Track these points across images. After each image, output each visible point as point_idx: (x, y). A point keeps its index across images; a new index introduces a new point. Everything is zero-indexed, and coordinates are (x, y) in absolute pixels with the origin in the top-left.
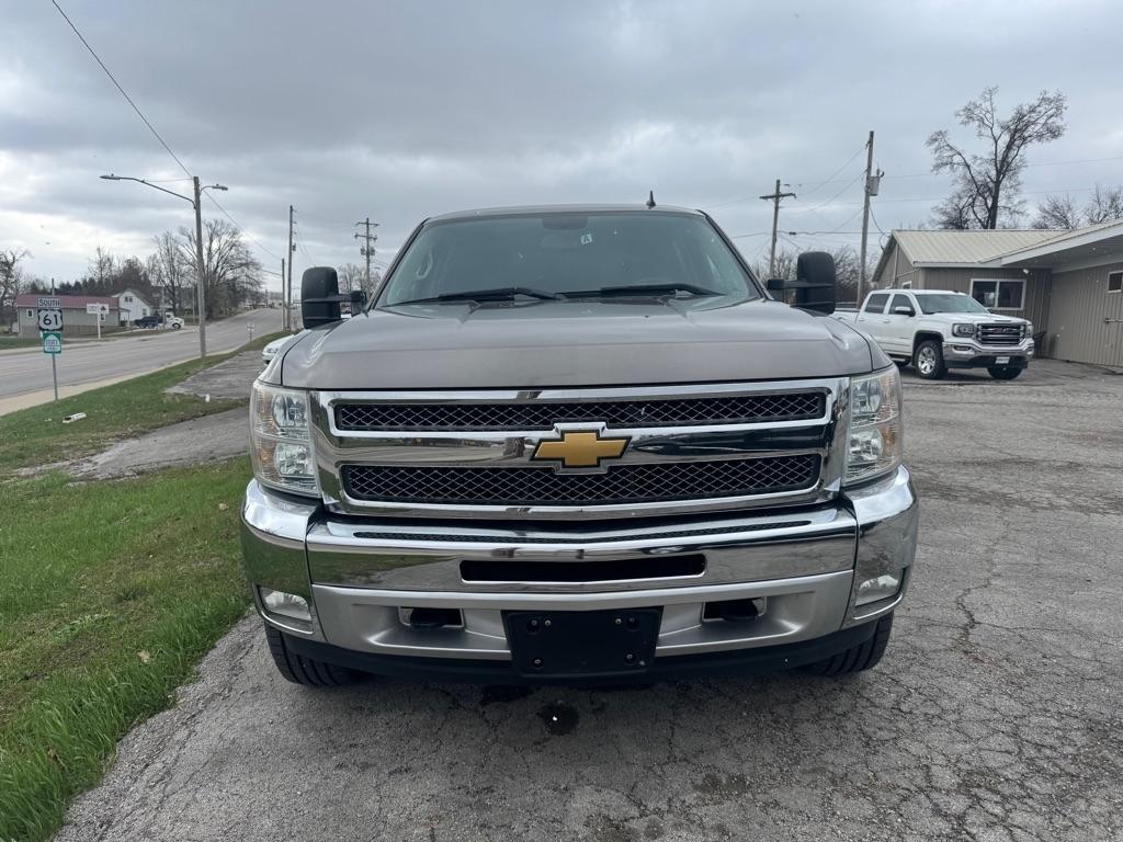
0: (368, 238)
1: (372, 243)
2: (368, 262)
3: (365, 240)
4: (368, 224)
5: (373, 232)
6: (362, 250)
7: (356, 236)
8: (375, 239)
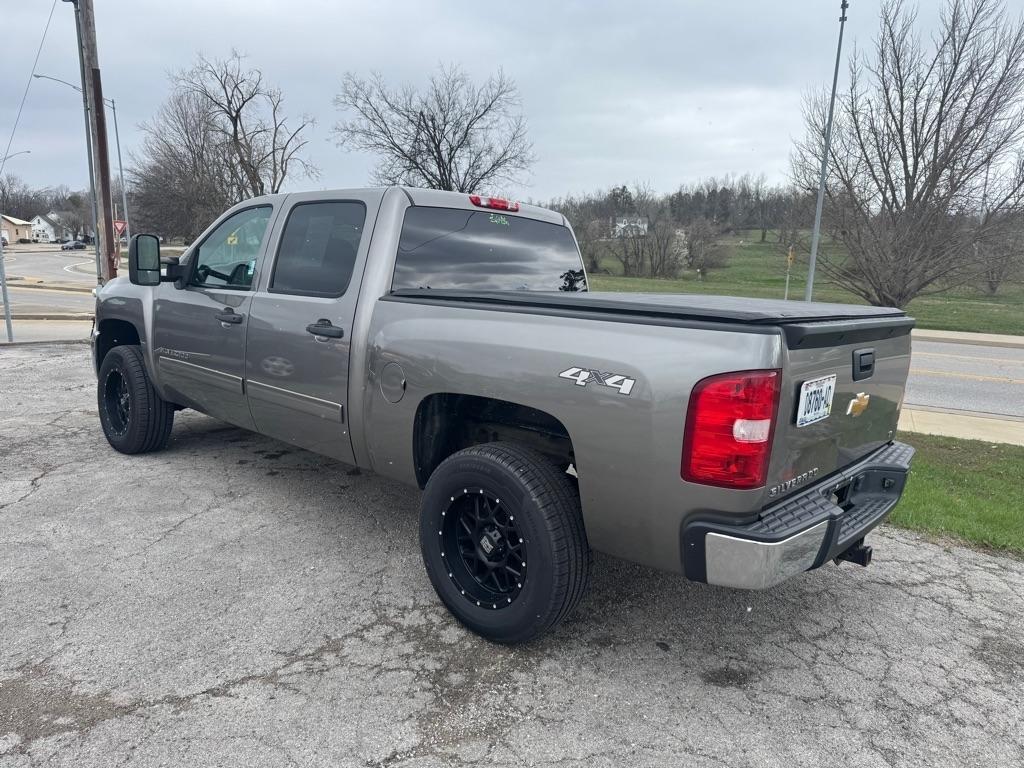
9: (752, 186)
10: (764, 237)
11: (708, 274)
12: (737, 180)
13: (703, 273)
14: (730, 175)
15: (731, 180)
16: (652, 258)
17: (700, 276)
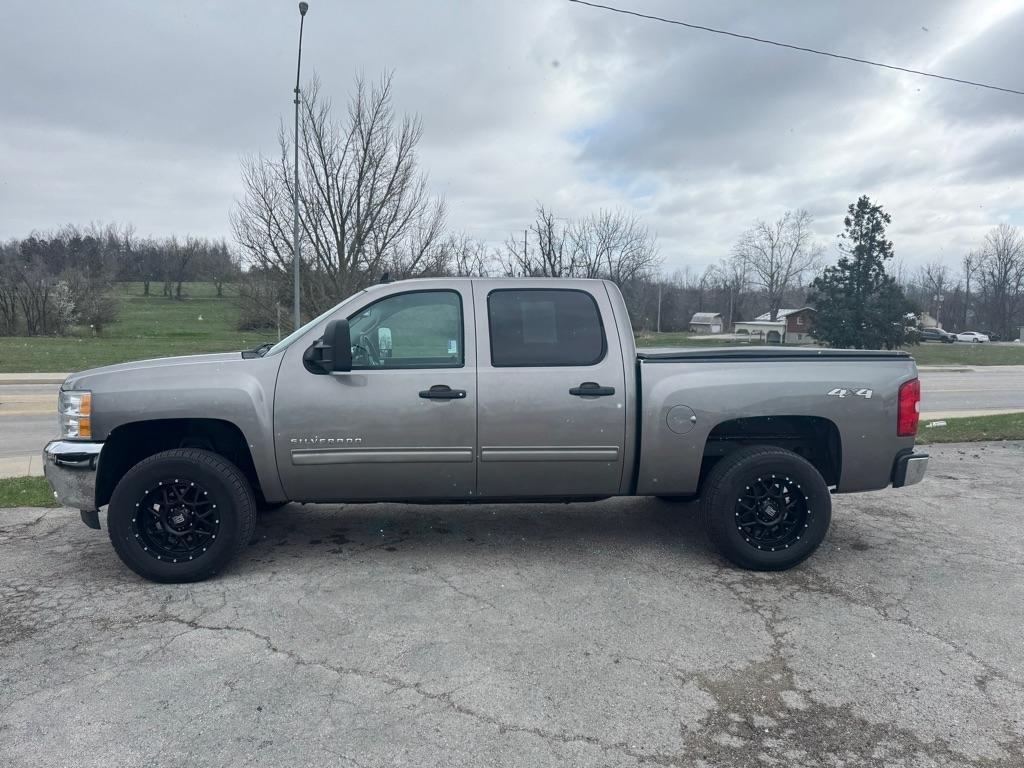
9: (121, 236)
10: (147, 288)
11: (104, 330)
12: (104, 228)
13: (98, 329)
14: (95, 223)
15: (97, 229)
16: (27, 314)
17: (94, 333)
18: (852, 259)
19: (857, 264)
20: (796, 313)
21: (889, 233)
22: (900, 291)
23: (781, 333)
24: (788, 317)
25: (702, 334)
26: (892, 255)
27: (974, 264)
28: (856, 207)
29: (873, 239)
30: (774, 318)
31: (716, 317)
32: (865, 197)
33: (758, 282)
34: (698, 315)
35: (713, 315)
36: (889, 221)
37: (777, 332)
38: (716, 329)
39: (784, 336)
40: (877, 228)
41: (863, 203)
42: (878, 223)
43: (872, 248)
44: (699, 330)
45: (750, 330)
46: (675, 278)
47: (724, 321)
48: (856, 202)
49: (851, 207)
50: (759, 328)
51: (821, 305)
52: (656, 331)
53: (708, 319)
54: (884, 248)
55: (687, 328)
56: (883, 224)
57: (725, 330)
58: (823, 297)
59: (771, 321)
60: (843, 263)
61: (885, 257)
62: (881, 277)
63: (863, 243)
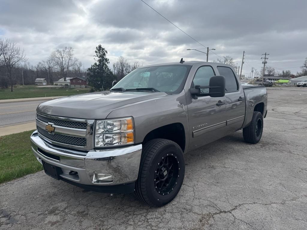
0: (265, 58)
1: (266, 60)
2: (264, 65)
3: (264, 59)
4: (266, 54)
5: (267, 57)
6: (263, 62)
7: (261, 58)
8: (267, 59)
18: (98, 63)
19: (100, 65)
20: (73, 79)
21: (107, 56)
22: (112, 73)
23: (69, 85)
24: (71, 80)
25: (40, 85)
26: (109, 63)
27: (115, 66)
28: (98, 48)
29: (103, 57)
30: (65, 80)
31: (44, 80)
32: (100, 45)
33: (57, 68)
34: (37, 79)
35: (43, 79)
36: (107, 53)
37: (68, 85)
38: (44, 84)
39: (70, 85)
40: (104, 54)
41: (100, 47)
42: (104, 53)
43: (103, 60)
44: (38, 84)
45: (59, 84)
46: (25, 66)
47: (47, 81)
48: (98, 46)
49: (97, 47)
50: (61, 83)
51: (91, 76)
52: (23, 85)
53: (42, 80)
54: (107, 60)
55: (34, 83)
56: (106, 54)
57: (48, 84)
58: (92, 74)
59: (64, 81)
60: (96, 64)
61: (107, 63)
62: (107, 69)
63: (101, 58)
